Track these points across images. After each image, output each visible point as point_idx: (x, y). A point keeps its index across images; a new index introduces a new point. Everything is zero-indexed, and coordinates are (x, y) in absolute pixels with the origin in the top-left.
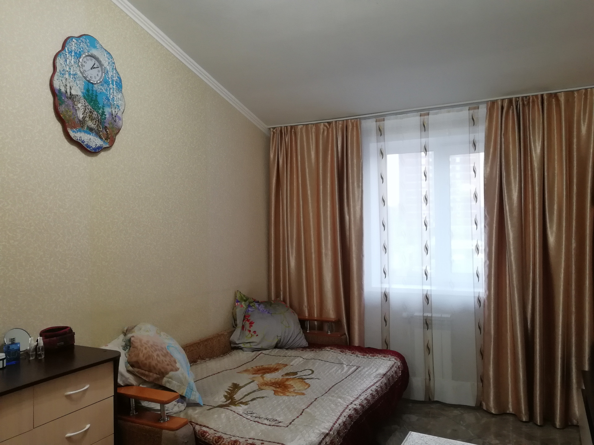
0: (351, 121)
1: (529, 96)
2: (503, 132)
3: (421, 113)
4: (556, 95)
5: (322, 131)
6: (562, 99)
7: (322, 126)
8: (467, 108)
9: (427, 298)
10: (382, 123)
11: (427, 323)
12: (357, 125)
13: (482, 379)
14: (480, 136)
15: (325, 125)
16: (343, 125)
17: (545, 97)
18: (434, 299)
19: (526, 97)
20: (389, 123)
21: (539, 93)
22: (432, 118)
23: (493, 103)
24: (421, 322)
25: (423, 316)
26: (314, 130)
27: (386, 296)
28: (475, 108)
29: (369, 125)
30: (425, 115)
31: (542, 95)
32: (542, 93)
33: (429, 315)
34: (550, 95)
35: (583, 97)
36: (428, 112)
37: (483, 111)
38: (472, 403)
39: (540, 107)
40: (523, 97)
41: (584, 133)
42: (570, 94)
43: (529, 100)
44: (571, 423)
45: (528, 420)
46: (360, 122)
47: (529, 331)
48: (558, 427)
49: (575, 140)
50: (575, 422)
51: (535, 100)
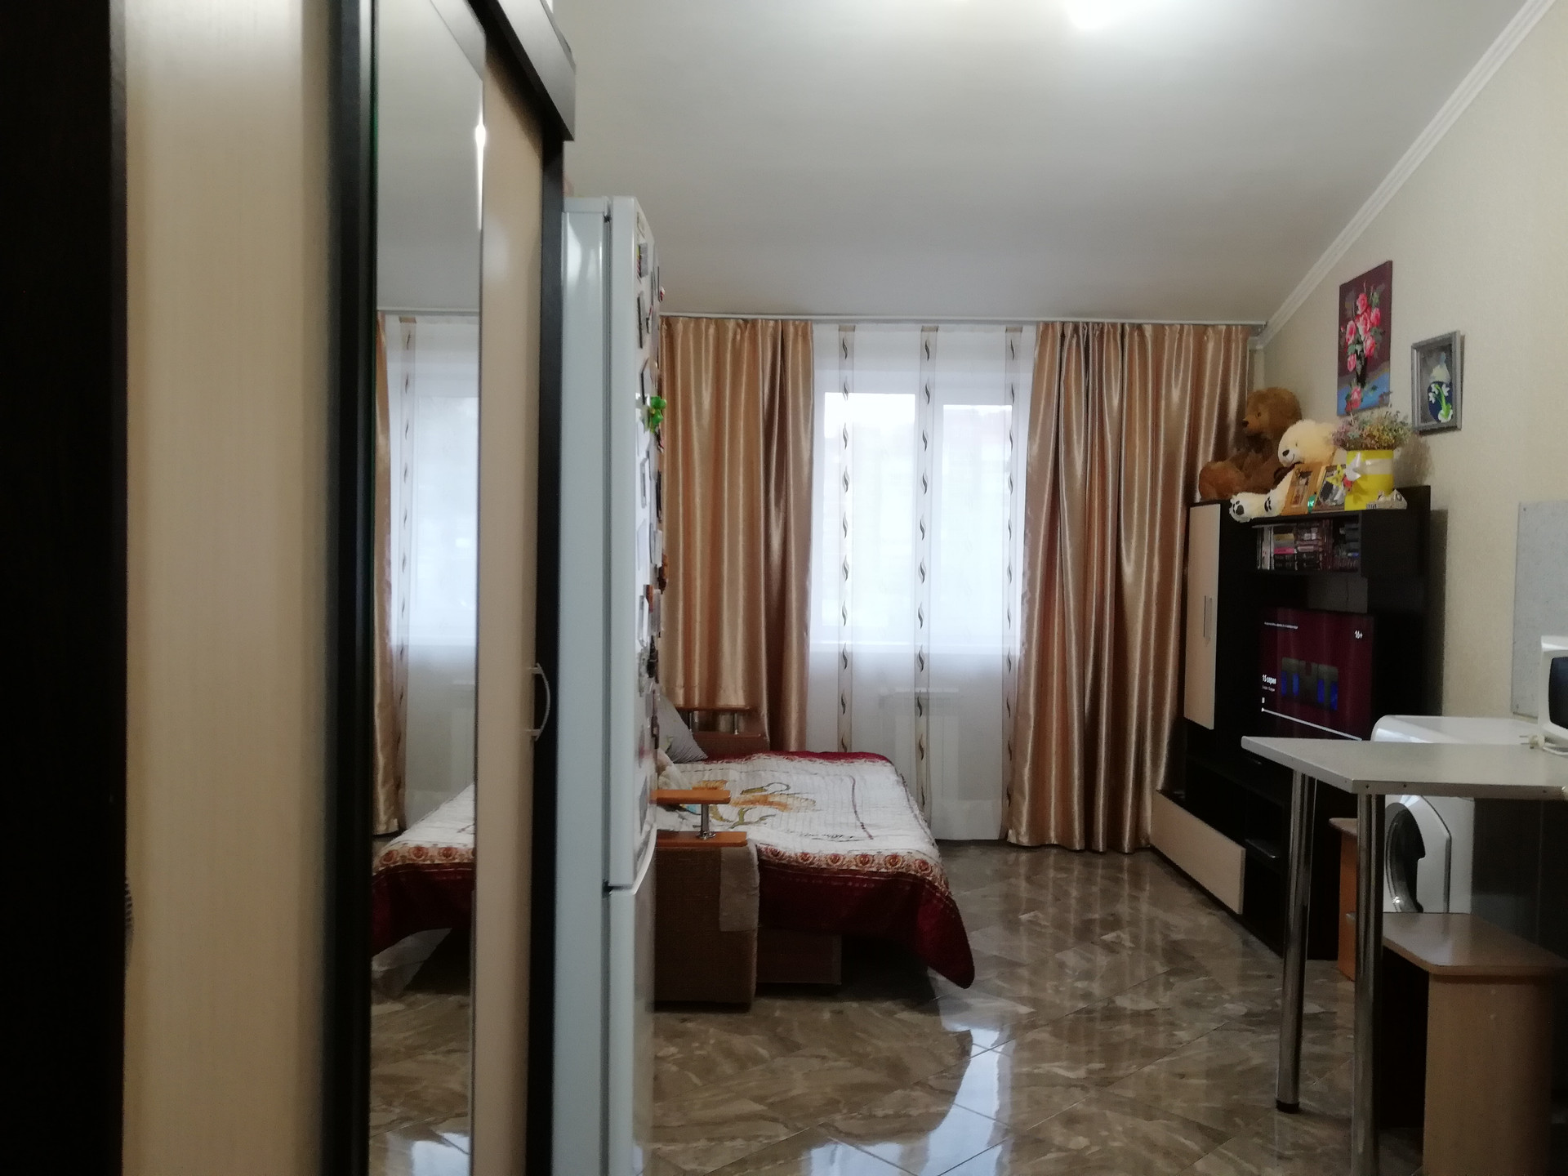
0: (794, 324)
1: (1103, 324)
2: (1063, 378)
3: (924, 325)
4: (1140, 327)
5: (730, 335)
6: (1148, 332)
7: (731, 325)
8: (1004, 328)
9: (921, 660)
10: (850, 333)
11: (921, 705)
12: (805, 334)
13: (1010, 794)
14: (1025, 378)
15: (738, 325)
16: (775, 329)
17: (1127, 328)
18: (932, 664)
19: (1098, 324)
20: (863, 336)
21: (1119, 321)
22: (943, 337)
23: (1047, 325)
24: (913, 703)
25: (915, 693)
26: (712, 331)
27: (845, 659)
28: (1015, 330)
29: (825, 336)
30: (931, 330)
31: (1123, 325)
32: (1123, 321)
33: (924, 690)
34: (1132, 326)
35: (1177, 336)
36: (936, 325)
37: (1029, 336)
38: (993, 835)
39: (1119, 342)
40: (1094, 323)
41: (1176, 394)
42: (1159, 329)
43: (1102, 328)
44: (1142, 846)
45: (1083, 848)
46: (812, 327)
47: (1086, 711)
48: (1126, 851)
49: (1163, 403)
50: (1143, 842)
51: (1112, 330)
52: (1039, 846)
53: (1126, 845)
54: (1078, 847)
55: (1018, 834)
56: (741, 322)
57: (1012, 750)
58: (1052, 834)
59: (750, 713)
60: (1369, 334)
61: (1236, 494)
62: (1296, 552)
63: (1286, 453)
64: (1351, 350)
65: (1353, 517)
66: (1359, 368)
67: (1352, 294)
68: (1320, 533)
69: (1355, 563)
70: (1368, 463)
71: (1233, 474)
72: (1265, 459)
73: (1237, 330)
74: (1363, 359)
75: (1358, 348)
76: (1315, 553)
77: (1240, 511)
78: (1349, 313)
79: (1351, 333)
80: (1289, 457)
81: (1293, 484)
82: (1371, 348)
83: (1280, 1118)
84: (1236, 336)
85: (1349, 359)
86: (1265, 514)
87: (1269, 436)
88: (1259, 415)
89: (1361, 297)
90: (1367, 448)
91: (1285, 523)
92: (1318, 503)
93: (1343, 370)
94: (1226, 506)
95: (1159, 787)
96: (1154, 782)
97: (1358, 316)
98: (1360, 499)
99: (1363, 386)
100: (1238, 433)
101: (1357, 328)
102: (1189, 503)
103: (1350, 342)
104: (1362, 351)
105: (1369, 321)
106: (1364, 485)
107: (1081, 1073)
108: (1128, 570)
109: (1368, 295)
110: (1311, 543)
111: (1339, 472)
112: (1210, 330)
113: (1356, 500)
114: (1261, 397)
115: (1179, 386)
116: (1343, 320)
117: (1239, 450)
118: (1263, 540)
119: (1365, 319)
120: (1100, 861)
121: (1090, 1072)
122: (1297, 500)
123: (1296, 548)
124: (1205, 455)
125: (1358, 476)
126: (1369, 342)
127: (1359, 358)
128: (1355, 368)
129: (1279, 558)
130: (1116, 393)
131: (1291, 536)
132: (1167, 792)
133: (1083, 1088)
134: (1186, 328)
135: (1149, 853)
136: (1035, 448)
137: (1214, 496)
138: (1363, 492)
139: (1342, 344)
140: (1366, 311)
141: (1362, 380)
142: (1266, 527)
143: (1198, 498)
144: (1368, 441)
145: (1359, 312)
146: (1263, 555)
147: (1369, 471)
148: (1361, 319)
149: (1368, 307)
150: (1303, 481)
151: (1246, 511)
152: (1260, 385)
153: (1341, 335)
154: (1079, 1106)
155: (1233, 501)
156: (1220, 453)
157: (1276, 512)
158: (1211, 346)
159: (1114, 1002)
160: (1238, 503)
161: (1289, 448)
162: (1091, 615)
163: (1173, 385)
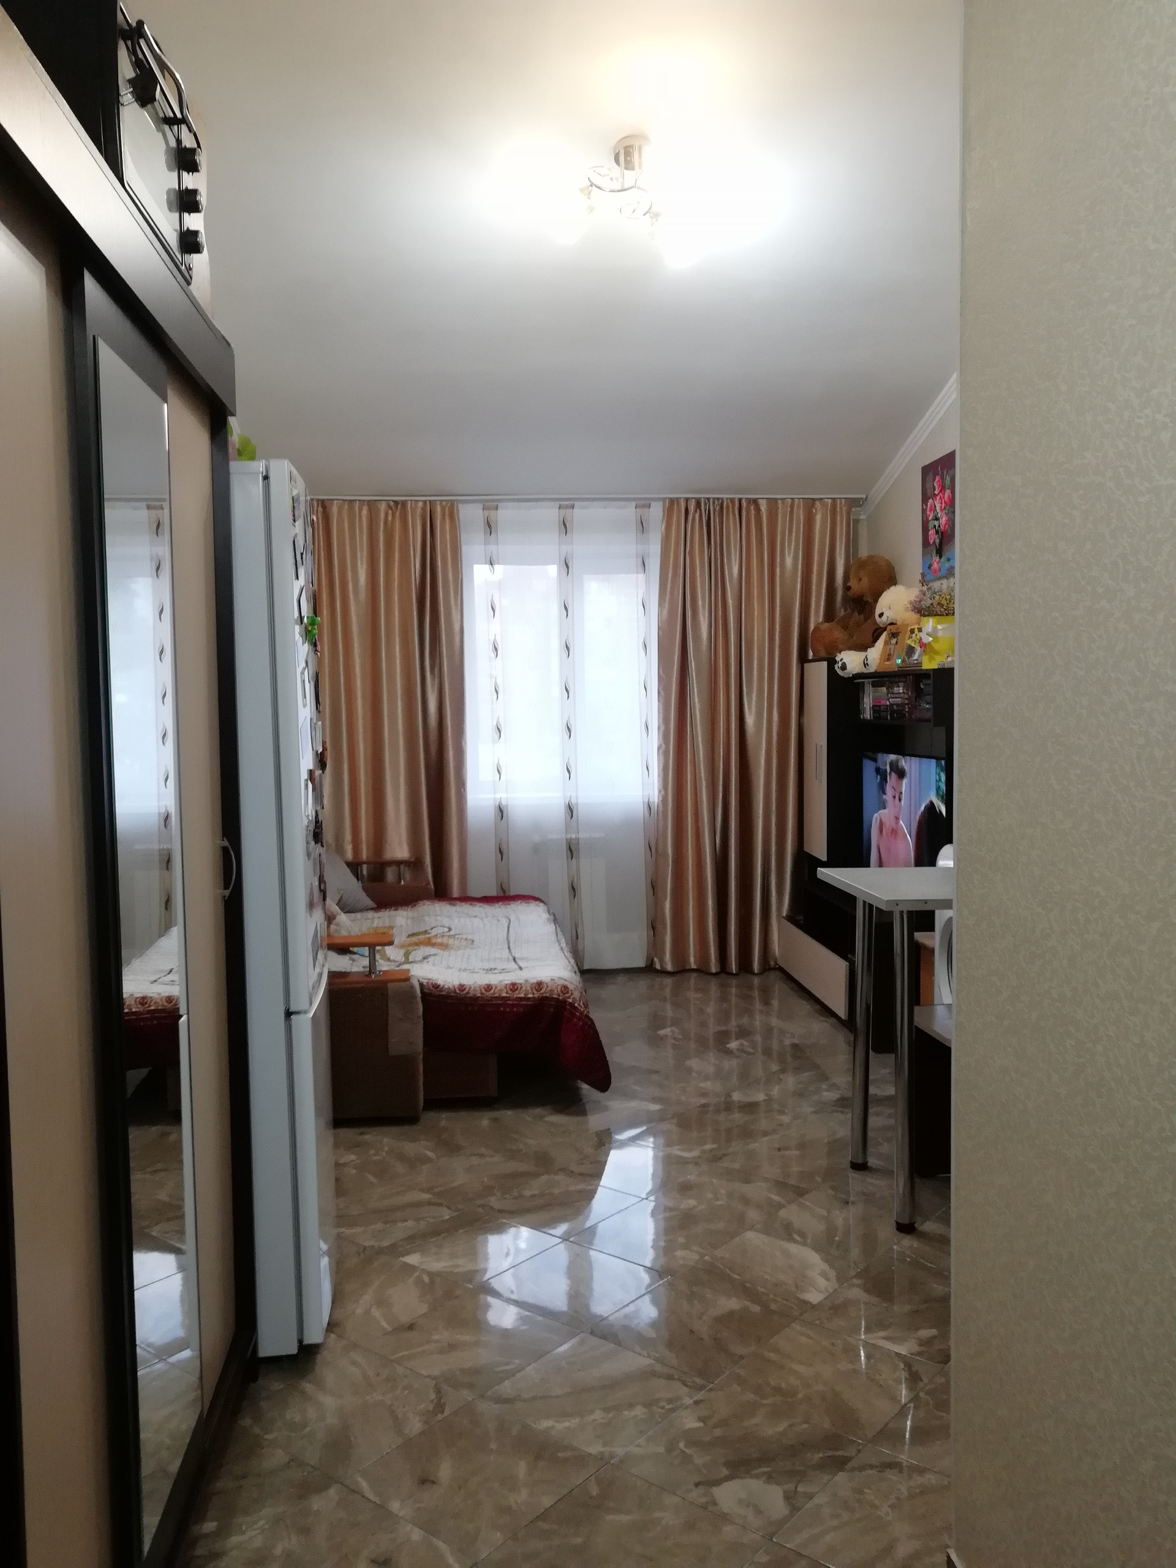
0: (441, 504)
1: (722, 499)
2: (688, 550)
3: (561, 503)
4: (755, 502)
5: (382, 516)
6: (763, 507)
7: (383, 507)
8: (634, 504)
9: (570, 809)
10: (493, 512)
11: (572, 850)
12: (452, 513)
13: (654, 926)
14: (655, 549)
15: (389, 507)
16: (424, 509)
17: (744, 504)
18: (581, 812)
19: (718, 499)
20: (505, 514)
21: (737, 496)
22: (579, 514)
23: (672, 501)
24: (564, 847)
25: (567, 839)
26: (365, 512)
27: (501, 811)
28: (644, 506)
29: (470, 514)
30: (567, 507)
31: (740, 500)
32: (740, 496)
33: (573, 836)
34: (749, 500)
35: (789, 509)
36: (572, 503)
37: (657, 511)
38: (641, 963)
39: (737, 516)
40: (714, 499)
41: (789, 561)
42: (773, 503)
43: (722, 504)
44: (768, 966)
45: (718, 970)
46: (458, 507)
47: (718, 846)
48: (756, 972)
49: (778, 570)
50: (772, 963)
51: (730, 505)
52: (682, 971)
53: (756, 966)
54: (714, 970)
55: (662, 961)
56: (392, 504)
57: (654, 886)
58: (692, 960)
59: (415, 864)
60: (944, 511)
61: (840, 653)
62: (888, 703)
63: (881, 615)
64: (931, 525)
65: (926, 674)
66: (937, 541)
67: (930, 476)
68: (906, 687)
69: (929, 715)
70: (939, 627)
71: (839, 634)
72: (866, 620)
73: (841, 503)
74: (940, 533)
75: (936, 523)
76: (903, 705)
77: (844, 667)
78: (929, 492)
79: (931, 511)
80: (884, 618)
81: (886, 643)
82: (945, 524)
83: (854, 1175)
84: (841, 508)
85: (930, 533)
86: (865, 671)
87: (870, 600)
88: (860, 580)
89: (937, 478)
90: (937, 615)
91: (881, 678)
92: (903, 661)
93: (926, 543)
94: (831, 662)
95: (784, 914)
96: (779, 909)
97: (935, 495)
98: (934, 659)
99: (940, 557)
100: (845, 598)
101: (935, 506)
102: (803, 659)
103: (930, 518)
104: (939, 526)
105: (943, 501)
106: (936, 646)
107: (695, 1153)
108: (750, 720)
109: (942, 478)
110: (898, 696)
111: (916, 635)
112: (818, 503)
113: (931, 659)
114: (863, 564)
115: (792, 555)
116: (925, 499)
117: (845, 611)
118: (864, 693)
119: (941, 498)
120: (734, 982)
121: (704, 1152)
122: (889, 657)
123: (888, 700)
124: (817, 617)
125: (931, 639)
126: (944, 519)
127: (937, 532)
128: (934, 542)
129: (876, 709)
130: (736, 564)
131: (884, 689)
132: (791, 919)
133: (697, 1164)
134: (796, 501)
135: (778, 973)
136: (665, 612)
137: (823, 654)
138: (937, 653)
139: (925, 519)
140: (941, 491)
141: (940, 552)
142: (865, 681)
143: (811, 655)
144: (938, 609)
145: (936, 492)
146: (865, 706)
147: (940, 634)
148: (938, 498)
149: (943, 489)
150: (894, 641)
151: (849, 667)
152: (864, 552)
153: (924, 511)
154: (692, 1178)
155: (838, 659)
156: (829, 616)
157: (872, 669)
158: (818, 518)
159: (731, 1097)
160: (842, 659)
161: (884, 610)
162: (720, 762)
163: (787, 554)
